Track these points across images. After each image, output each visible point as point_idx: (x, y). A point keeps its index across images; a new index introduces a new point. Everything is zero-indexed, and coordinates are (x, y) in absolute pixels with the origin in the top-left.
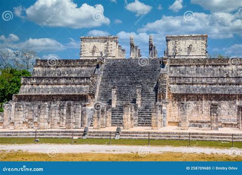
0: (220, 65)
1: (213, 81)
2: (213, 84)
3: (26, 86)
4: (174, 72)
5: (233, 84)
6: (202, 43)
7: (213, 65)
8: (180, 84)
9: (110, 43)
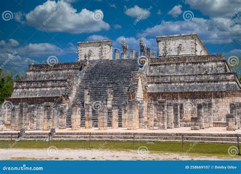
0: (200, 63)
1: (191, 79)
2: (191, 82)
3: (18, 90)
4: (154, 71)
5: (211, 81)
6: (192, 42)
7: (193, 63)
8: (158, 83)
9: (104, 47)
